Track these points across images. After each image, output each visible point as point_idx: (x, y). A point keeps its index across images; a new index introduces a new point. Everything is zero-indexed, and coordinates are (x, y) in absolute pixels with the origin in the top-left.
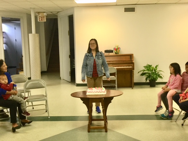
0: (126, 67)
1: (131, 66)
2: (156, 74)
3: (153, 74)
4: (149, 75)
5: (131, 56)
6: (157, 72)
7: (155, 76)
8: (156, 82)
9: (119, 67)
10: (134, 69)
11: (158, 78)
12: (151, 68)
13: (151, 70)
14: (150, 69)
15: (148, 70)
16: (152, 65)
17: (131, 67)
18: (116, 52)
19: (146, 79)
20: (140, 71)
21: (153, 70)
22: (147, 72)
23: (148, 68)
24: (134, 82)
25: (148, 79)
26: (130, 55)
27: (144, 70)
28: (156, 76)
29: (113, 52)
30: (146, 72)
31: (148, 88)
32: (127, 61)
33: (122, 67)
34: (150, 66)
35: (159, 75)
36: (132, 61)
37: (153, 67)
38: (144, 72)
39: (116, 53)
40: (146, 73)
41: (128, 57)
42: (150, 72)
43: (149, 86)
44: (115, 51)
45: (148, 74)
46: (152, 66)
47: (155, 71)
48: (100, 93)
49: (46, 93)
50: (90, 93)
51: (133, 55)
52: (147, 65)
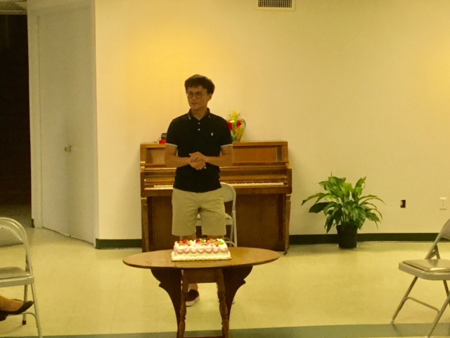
0: (267, 184)
1: (282, 180)
2: (359, 208)
3: (349, 207)
4: (337, 209)
5: (280, 148)
7: (355, 214)
8: (359, 232)
9: (242, 185)
10: (290, 190)
11: (364, 220)
12: (343, 189)
13: (343, 195)
14: (341, 190)
15: (334, 194)
16: (345, 179)
17: (282, 184)
19: (329, 224)
20: (310, 198)
21: (348, 195)
22: (330, 200)
23: (335, 187)
25: (334, 221)
26: (278, 146)
27: (322, 195)
28: (359, 215)
30: (328, 199)
31: (334, 251)
32: (268, 164)
33: (253, 184)
34: (339, 181)
35: (367, 210)
36: (284, 163)
37: (350, 186)
38: (322, 201)
40: (328, 203)
42: (339, 198)
43: (338, 245)
45: (332, 208)
46: (346, 182)
47: (354, 196)
48: (212, 254)
49: (27, 262)
50: (184, 254)
51: (287, 145)
52: (329, 178)
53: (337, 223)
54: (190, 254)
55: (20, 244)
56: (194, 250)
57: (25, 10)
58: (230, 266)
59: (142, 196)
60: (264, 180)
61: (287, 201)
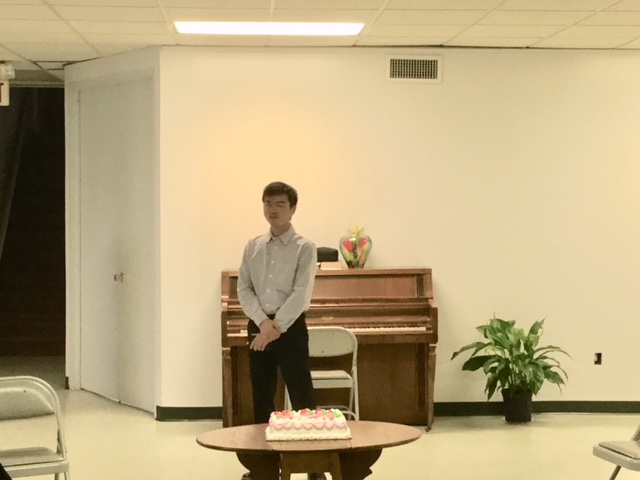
0: (402, 329)
1: (424, 323)
2: (534, 364)
3: (520, 363)
4: (503, 366)
5: (421, 278)
6: (535, 356)
7: (529, 373)
8: (535, 398)
9: (367, 330)
10: (434, 338)
11: (541, 382)
12: (511, 337)
13: (512, 346)
14: (508, 338)
15: (498, 343)
16: (513, 323)
17: (423, 329)
18: (350, 257)
19: (491, 387)
20: (463, 349)
21: (519, 343)
22: (492, 353)
23: (499, 334)
24: (436, 400)
25: (499, 383)
26: (418, 275)
27: (480, 346)
28: (535, 375)
29: (336, 260)
30: (490, 351)
31: (500, 427)
32: (403, 301)
33: (382, 330)
34: (506, 326)
35: (546, 368)
36: (427, 299)
37: (520, 333)
38: (481, 353)
39: (350, 264)
40: (489, 357)
41: (407, 280)
42: (506, 350)
43: (504, 418)
44: (346, 252)
45: (496, 364)
46: (515, 326)
47: (528, 347)
48: (325, 430)
49: (59, 440)
50: (284, 430)
51: (430, 274)
52: (492, 321)
53: (503, 385)
54: (293, 431)
55: (50, 414)
56: (298, 424)
57: (62, 81)
58: (350, 449)
59: (224, 345)
60: (397, 323)
61: (430, 354)
